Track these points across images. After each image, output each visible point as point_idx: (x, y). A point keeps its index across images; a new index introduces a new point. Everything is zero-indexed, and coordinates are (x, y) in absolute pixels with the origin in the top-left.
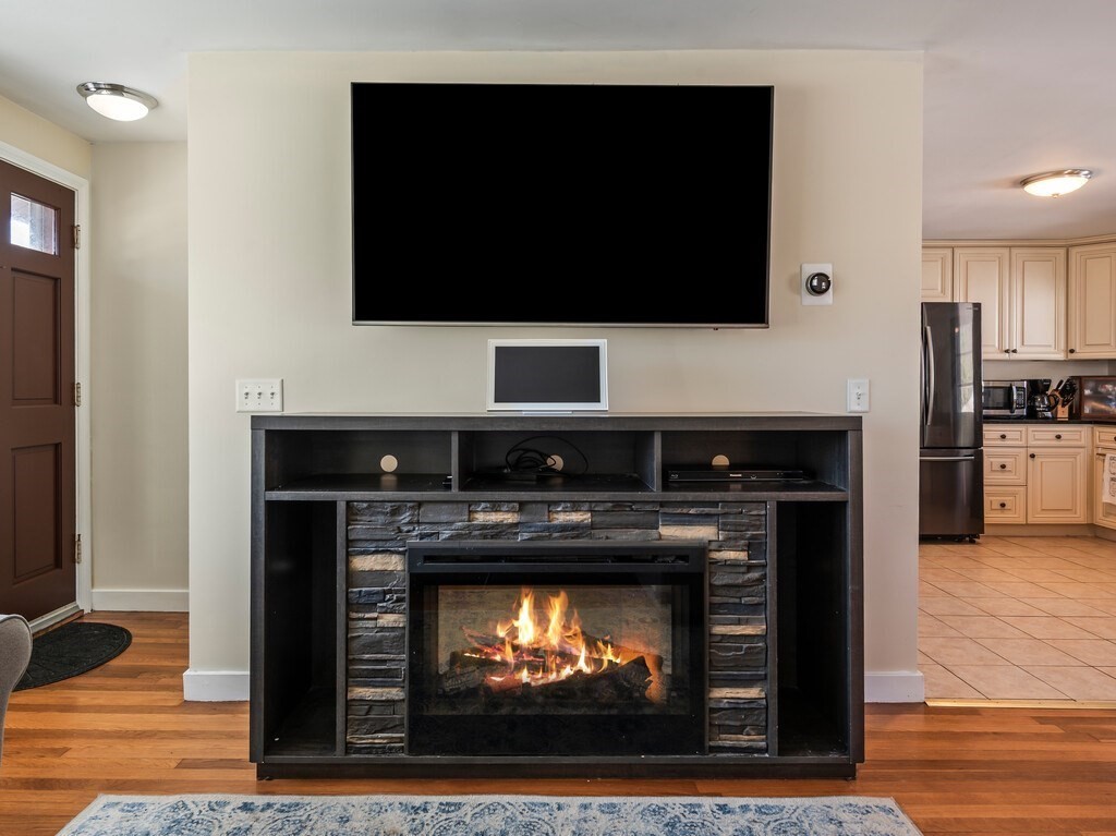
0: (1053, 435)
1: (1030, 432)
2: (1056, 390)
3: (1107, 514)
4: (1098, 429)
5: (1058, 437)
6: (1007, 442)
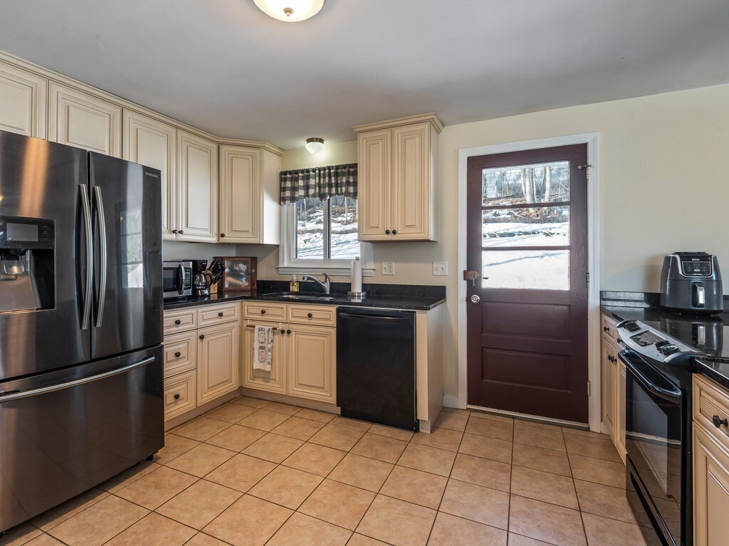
0: (215, 314)
1: (200, 313)
2: (209, 269)
3: (254, 377)
4: (247, 304)
5: (221, 315)
6: (181, 327)
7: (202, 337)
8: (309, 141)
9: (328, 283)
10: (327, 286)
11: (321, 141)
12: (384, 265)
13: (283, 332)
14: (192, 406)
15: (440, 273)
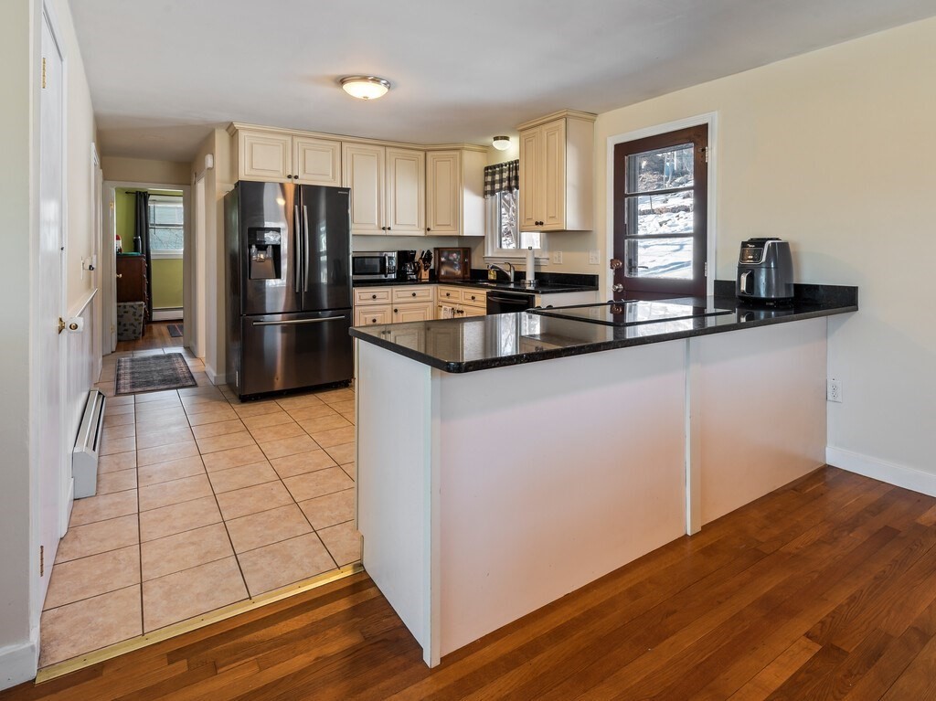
0: (409, 294)
1: (395, 292)
4: (442, 287)
6: (377, 301)
7: (396, 311)
8: (496, 139)
9: (512, 271)
10: (511, 275)
11: (506, 138)
12: (555, 254)
13: (458, 312)
15: (594, 262)
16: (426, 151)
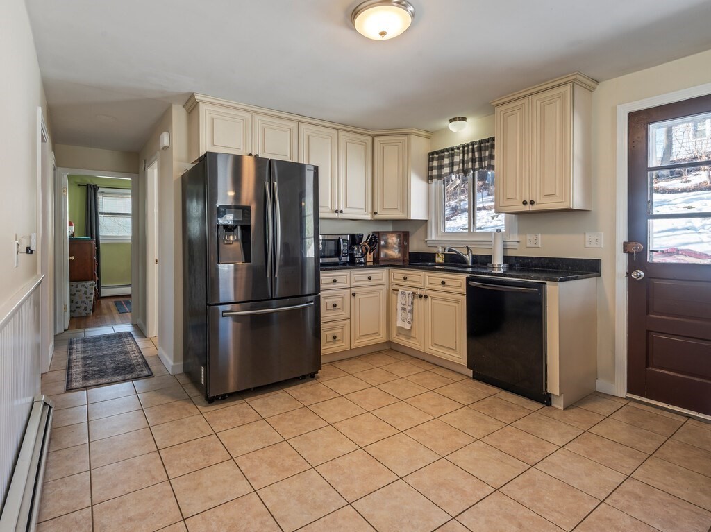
0: (365, 277)
1: (352, 277)
2: (366, 242)
3: (399, 334)
4: (393, 271)
5: (370, 278)
6: (337, 285)
7: (354, 295)
8: (451, 121)
9: (470, 254)
10: (469, 258)
11: (464, 119)
12: (529, 237)
13: (421, 296)
14: (347, 347)
15: (594, 244)
16: (373, 137)
